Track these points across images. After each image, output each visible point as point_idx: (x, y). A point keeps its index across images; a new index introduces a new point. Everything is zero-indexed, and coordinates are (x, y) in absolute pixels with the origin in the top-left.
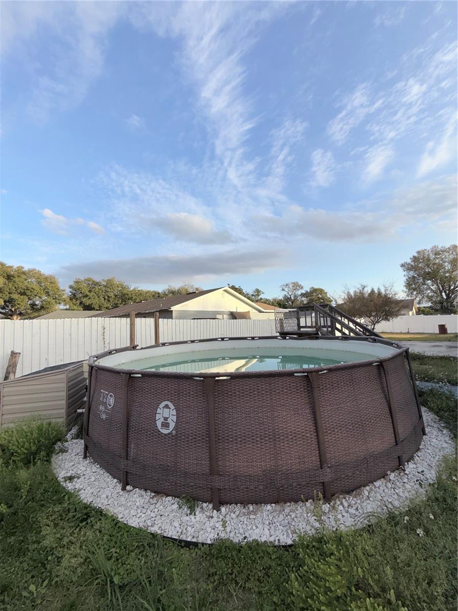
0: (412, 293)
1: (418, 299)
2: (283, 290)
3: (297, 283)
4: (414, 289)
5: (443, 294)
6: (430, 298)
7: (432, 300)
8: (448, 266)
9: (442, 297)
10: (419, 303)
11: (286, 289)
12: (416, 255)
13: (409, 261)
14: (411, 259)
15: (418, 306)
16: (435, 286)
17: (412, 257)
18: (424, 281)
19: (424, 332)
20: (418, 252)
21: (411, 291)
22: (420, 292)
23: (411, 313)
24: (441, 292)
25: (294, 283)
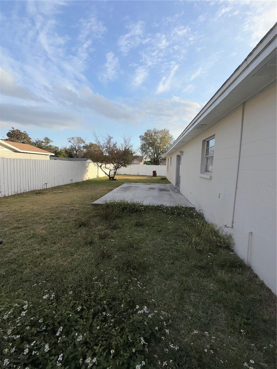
0: (143, 153)
1: (145, 157)
2: (70, 141)
3: (81, 138)
4: (144, 151)
5: (156, 155)
6: (150, 156)
7: (151, 157)
8: (159, 141)
9: (155, 157)
10: (145, 159)
11: (72, 141)
12: (147, 132)
13: (143, 135)
14: (144, 133)
15: (145, 160)
16: (153, 151)
17: (145, 133)
18: (149, 147)
19: (146, 175)
20: (148, 131)
21: (142, 152)
22: (146, 153)
23: (141, 163)
24: (155, 154)
25: (78, 138)
